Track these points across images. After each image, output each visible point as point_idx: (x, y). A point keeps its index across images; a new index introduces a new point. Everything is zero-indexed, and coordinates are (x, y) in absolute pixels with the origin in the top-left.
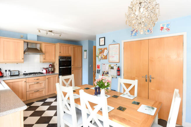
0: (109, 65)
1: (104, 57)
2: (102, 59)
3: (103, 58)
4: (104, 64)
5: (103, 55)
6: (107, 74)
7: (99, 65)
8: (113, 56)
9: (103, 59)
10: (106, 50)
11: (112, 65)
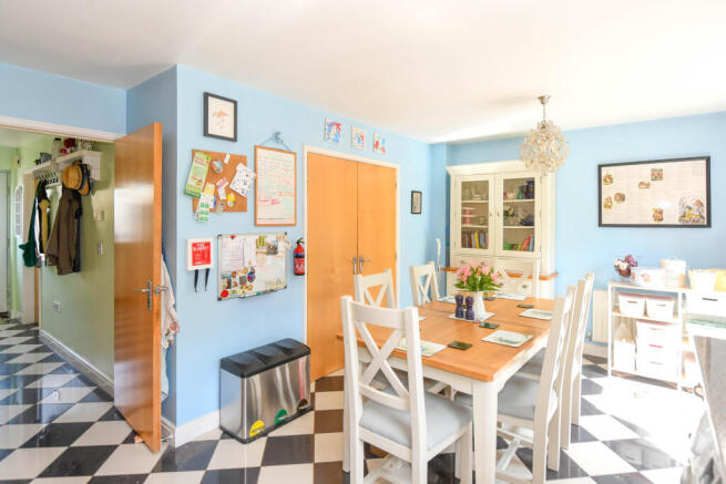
0: (257, 237)
1: (235, 202)
2: (220, 208)
3: (230, 204)
4: (233, 237)
5: (228, 190)
6: (248, 283)
7: (208, 244)
8: (274, 197)
9: (227, 209)
10: (240, 167)
11: (270, 239)
